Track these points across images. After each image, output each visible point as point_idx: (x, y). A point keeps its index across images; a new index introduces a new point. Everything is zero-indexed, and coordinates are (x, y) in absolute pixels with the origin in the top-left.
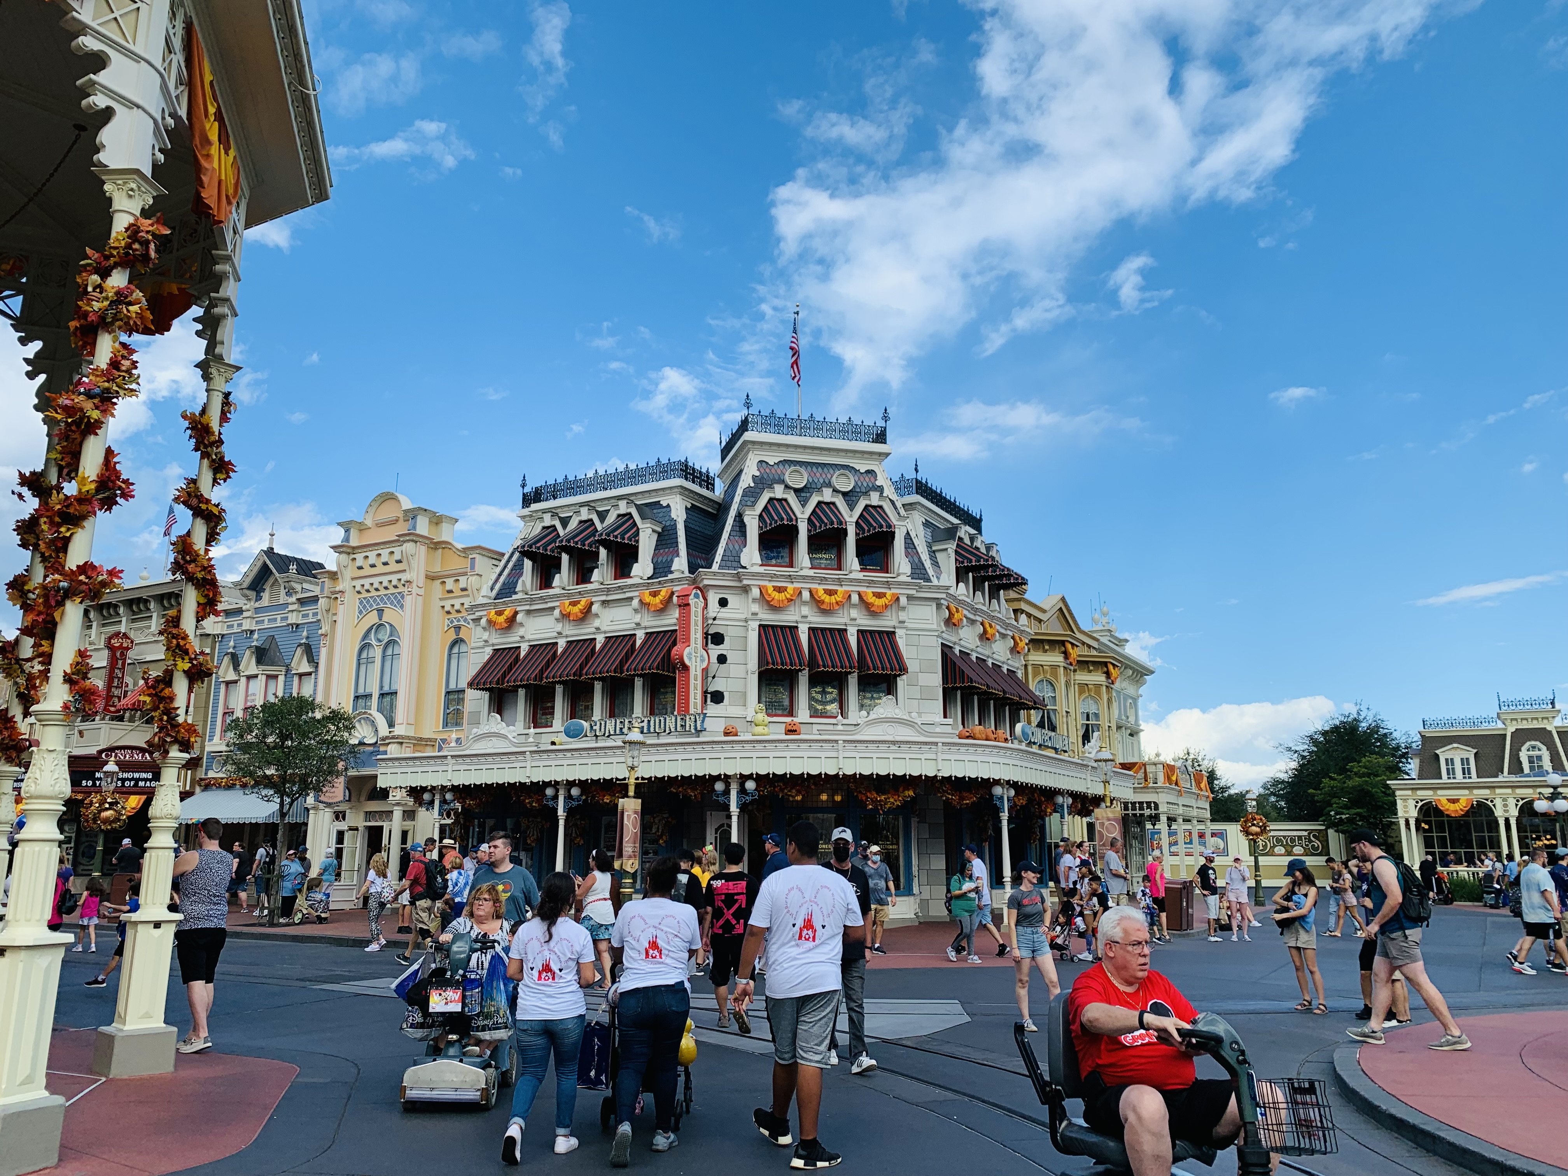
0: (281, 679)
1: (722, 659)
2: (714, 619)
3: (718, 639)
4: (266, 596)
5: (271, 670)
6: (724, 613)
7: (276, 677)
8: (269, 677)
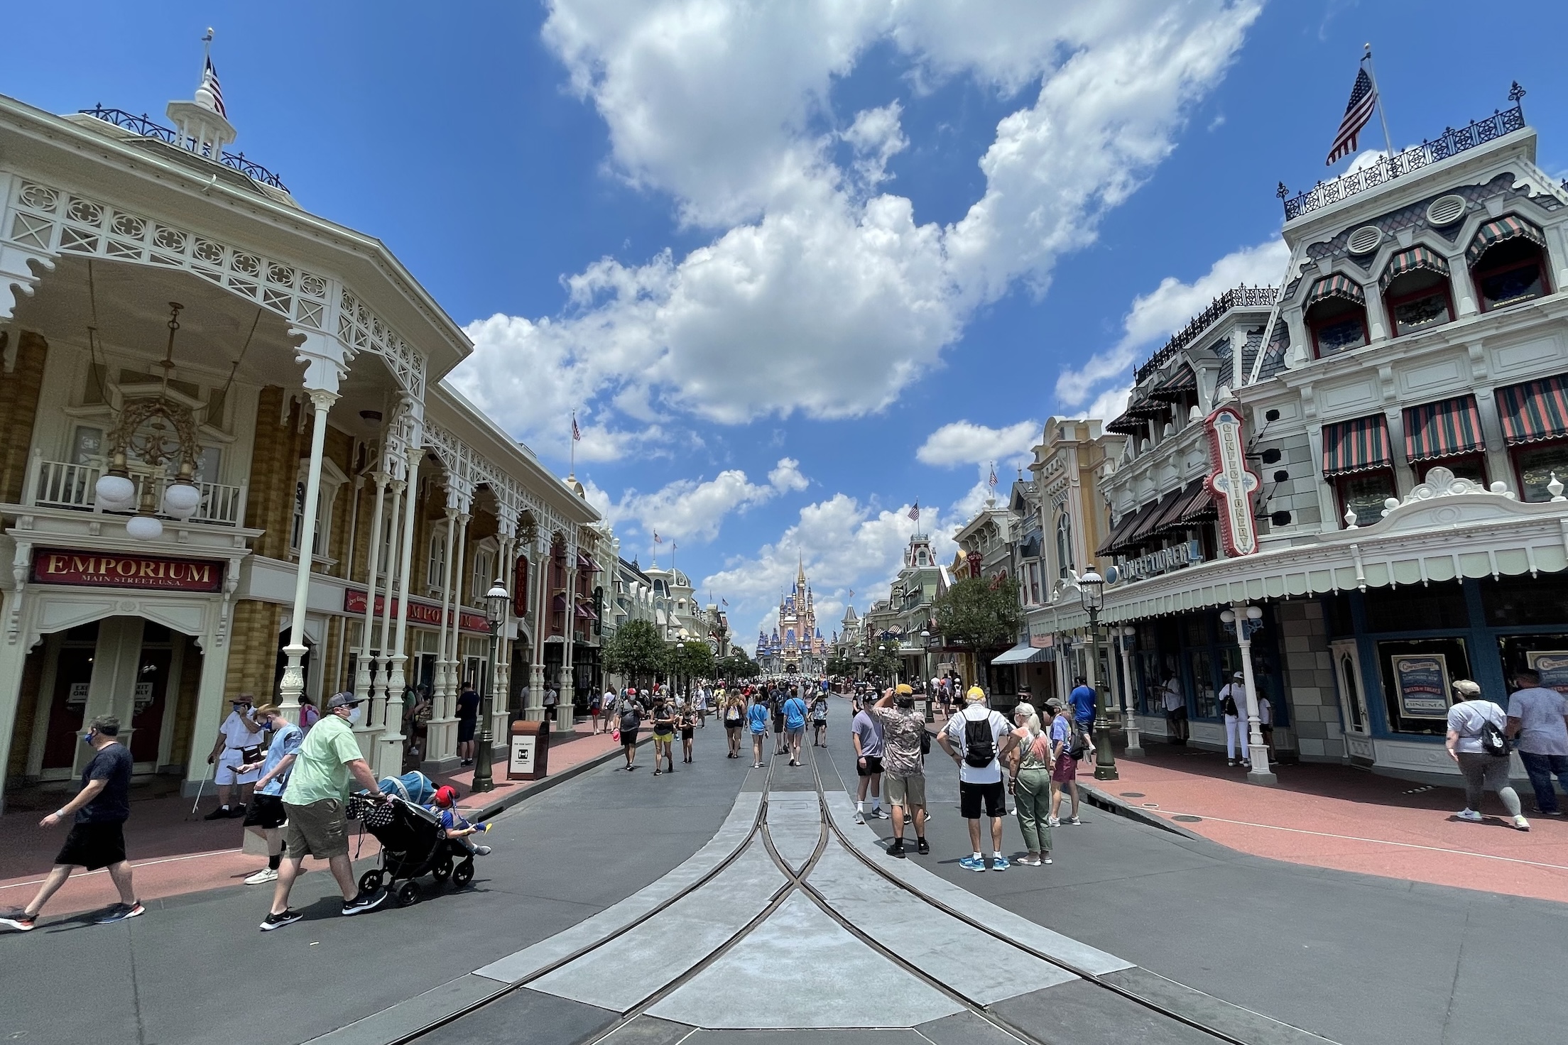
0: (1039, 564)
1: (1281, 477)
2: (1261, 436)
3: (1272, 456)
4: (1026, 511)
5: (1031, 559)
6: (1276, 426)
7: (1036, 563)
8: (1031, 565)
